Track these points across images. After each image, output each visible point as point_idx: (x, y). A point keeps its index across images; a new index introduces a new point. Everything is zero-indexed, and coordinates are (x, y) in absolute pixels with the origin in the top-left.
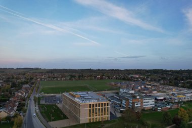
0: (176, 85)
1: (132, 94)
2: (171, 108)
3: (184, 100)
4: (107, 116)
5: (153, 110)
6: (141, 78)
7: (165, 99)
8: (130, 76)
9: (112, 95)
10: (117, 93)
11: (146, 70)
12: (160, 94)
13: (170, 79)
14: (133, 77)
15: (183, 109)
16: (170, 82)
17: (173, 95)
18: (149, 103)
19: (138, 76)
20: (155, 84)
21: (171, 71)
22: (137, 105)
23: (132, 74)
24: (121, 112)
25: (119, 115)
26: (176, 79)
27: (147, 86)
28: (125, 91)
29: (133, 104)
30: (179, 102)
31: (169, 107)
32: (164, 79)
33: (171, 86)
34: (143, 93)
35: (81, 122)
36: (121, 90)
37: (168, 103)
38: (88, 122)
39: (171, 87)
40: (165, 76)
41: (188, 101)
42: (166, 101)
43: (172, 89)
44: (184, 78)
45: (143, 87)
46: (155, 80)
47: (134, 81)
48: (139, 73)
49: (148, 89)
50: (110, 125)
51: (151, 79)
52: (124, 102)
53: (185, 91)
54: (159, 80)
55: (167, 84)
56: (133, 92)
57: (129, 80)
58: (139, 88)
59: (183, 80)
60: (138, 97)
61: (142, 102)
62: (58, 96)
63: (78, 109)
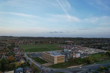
0: (88, 47)
1: (70, 51)
2: (86, 57)
4: (63, 61)
5: (80, 58)
6: (72, 43)
7: (84, 53)
8: (66, 42)
9: (61, 52)
10: (63, 51)
11: (73, 38)
12: (81, 51)
13: (86, 43)
14: (68, 42)
15: (90, 57)
16: (86, 45)
17: (87, 51)
18: (78, 55)
19: (70, 42)
20: (79, 46)
21: (86, 38)
22: (74, 56)
23: (67, 40)
24: (68, 59)
25: (67, 61)
26: (88, 43)
28: (66, 50)
29: (72, 56)
30: (89, 55)
31: (85, 57)
32: (83, 43)
34: (75, 51)
35: (55, 64)
36: (65, 50)
37: (85, 55)
38: (57, 63)
39: (86, 48)
40: (83, 41)
41: (92, 54)
43: (86, 49)
44: (92, 43)
45: (74, 48)
46: (79, 44)
47: (69, 45)
49: (76, 49)
50: (65, 64)
51: (77, 43)
52: (68, 55)
53: (92, 49)
54: (81, 44)
55: (84, 46)
57: (66, 44)
58: (72, 48)
59: (91, 44)
60: (74, 53)
61: (75, 55)
62: (36, 53)
63: (53, 58)
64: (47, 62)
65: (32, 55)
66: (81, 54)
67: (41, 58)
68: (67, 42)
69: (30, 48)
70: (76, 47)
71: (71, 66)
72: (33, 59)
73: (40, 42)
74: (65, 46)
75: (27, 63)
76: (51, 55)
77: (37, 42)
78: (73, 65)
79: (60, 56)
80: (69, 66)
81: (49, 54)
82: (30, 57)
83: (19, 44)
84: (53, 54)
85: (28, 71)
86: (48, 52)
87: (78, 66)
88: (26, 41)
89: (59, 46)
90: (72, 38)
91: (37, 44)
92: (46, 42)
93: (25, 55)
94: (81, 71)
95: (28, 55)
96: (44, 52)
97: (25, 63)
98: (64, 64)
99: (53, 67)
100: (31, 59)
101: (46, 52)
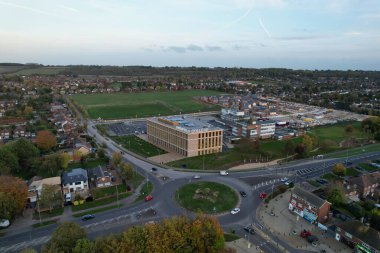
0: (305, 101)
1: (240, 117)
2: (295, 135)
3: (312, 125)
4: (218, 148)
5: (272, 139)
6: (248, 87)
7: (288, 124)
8: (227, 83)
9: (212, 118)
10: (218, 116)
11: (256, 70)
12: (280, 116)
13: (297, 89)
14: (235, 85)
15: (308, 137)
16: (297, 97)
17: (299, 117)
18: (268, 130)
19: (242, 83)
20: (273, 99)
21: (300, 72)
22: (254, 133)
23: (231, 78)
24: (233, 142)
25: (231, 146)
26: (306, 89)
27: (261, 103)
28: (229, 112)
29: (248, 131)
30: (305, 128)
31: (292, 134)
32: (287, 88)
33: (298, 102)
34: (257, 115)
35: (189, 156)
36: (223, 111)
37: (291, 130)
38: (197, 155)
39: (297, 105)
40: (288, 83)
41: (317, 127)
42: (289, 127)
43: (297, 109)
44: (319, 88)
45: (254, 104)
46: (272, 93)
47: (239, 93)
48: (243, 75)
49: (263, 109)
51: (266, 89)
52: (235, 129)
53: (316, 110)
54: (280, 92)
55: (292, 100)
56: (242, 114)
57: (230, 90)
58: (250, 106)
59: (315, 91)
60: (254, 123)
61: (259, 129)
62: (127, 122)
63: (183, 140)
64: (164, 152)
65: (112, 127)
66: (277, 125)
67: (143, 137)
68: (232, 85)
69: (104, 105)
70: (263, 101)
71: (242, 163)
72: (117, 140)
73: (139, 84)
74: (224, 98)
75: (99, 154)
76: (179, 128)
77: (129, 85)
78: (248, 162)
79: (206, 131)
80: (237, 165)
81: (171, 124)
82: (108, 136)
83: (67, 90)
84: (184, 125)
85: (103, 179)
86: (168, 118)
87: (266, 164)
88: (90, 80)
89: (206, 99)
90: (252, 70)
91: (128, 92)
92: (161, 84)
93: (89, 127)
94: (272, 179)
95: (101, 130)
96: (154, 120)
97: (92, 155)
98: (221, 157)
99: (184, 166)
100: (110, 143)
101: (159, 120)
